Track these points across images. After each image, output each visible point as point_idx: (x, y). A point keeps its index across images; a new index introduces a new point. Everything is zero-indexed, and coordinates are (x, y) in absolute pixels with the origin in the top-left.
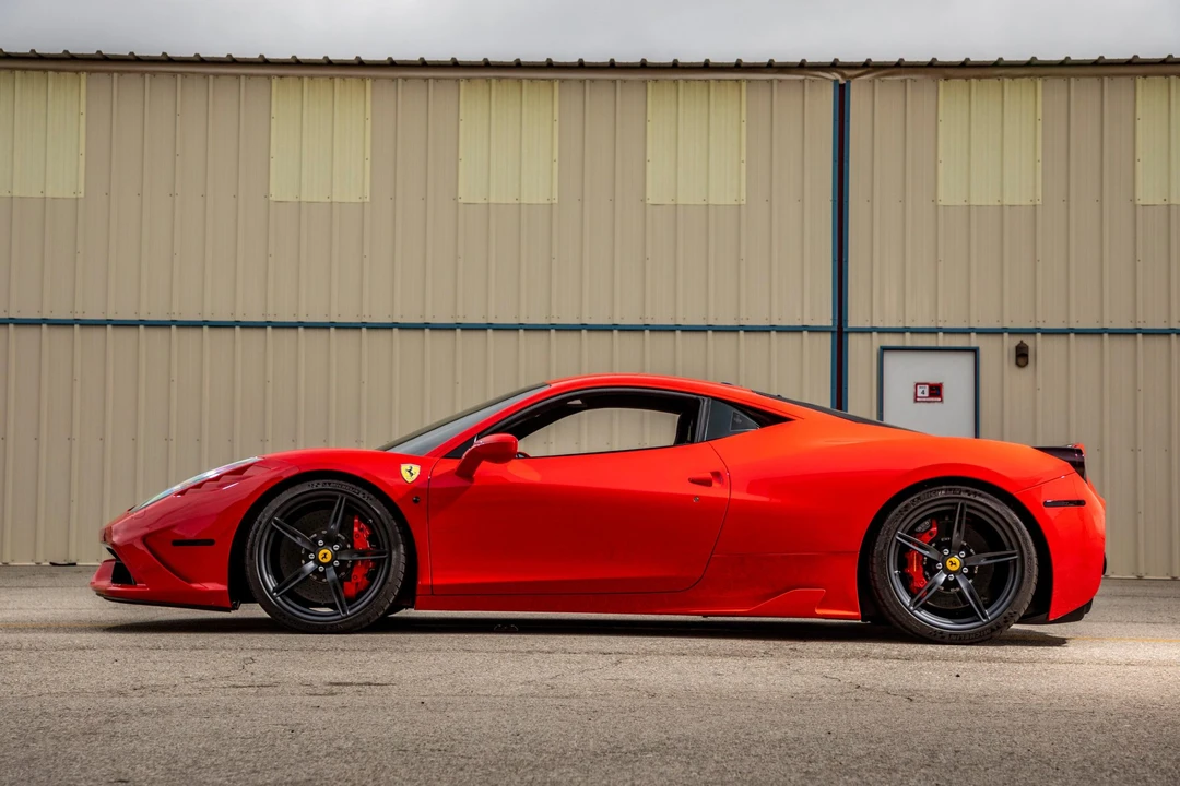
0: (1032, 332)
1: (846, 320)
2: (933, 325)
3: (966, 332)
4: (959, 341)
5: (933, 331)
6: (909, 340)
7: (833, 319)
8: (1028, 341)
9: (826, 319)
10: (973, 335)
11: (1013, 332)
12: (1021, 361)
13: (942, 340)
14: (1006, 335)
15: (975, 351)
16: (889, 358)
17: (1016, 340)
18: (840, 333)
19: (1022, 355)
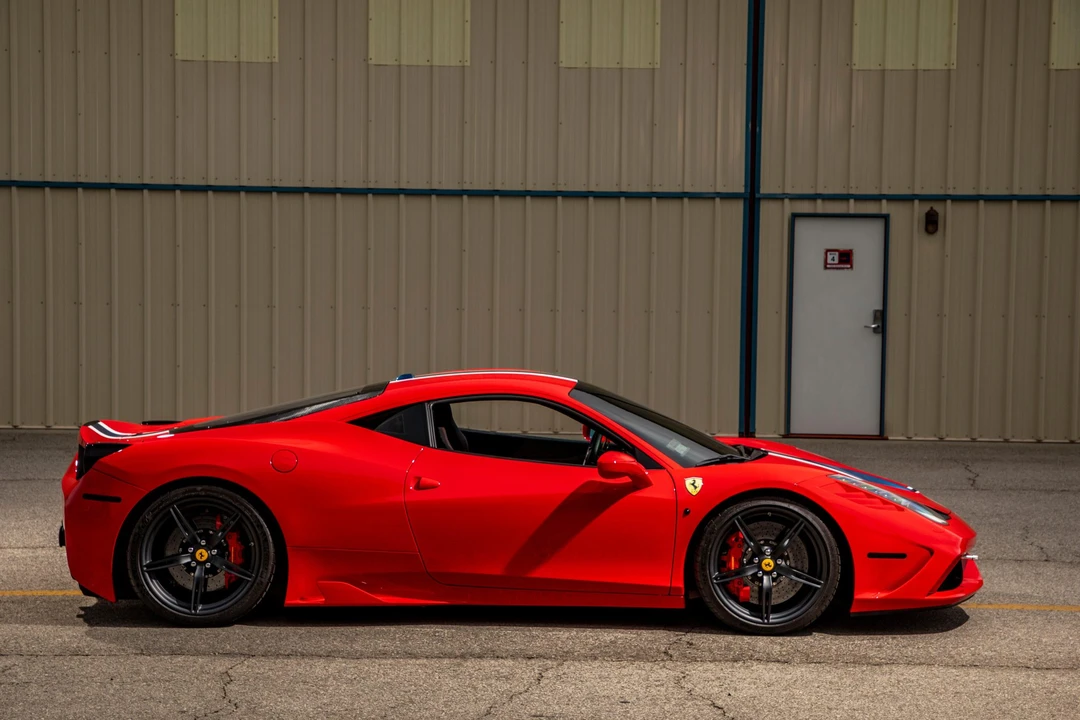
0: (942, 199)
1: (759, 187)
2: (844, 192)
3: (877, 198)
4: (870, 208)
5: (845, 198)
6: (820, 207)
7: (746, 186)
8: (938, 207)
9: (738, 185)
10: (884, 202)
11: (923, 199)
12: (931, 228)
13: (853, 207)
14: (916, 202)
15: (886, 218)
16: (800, 225)
17: (926, 207)
18: (752, 199)
19: (932, 223)
